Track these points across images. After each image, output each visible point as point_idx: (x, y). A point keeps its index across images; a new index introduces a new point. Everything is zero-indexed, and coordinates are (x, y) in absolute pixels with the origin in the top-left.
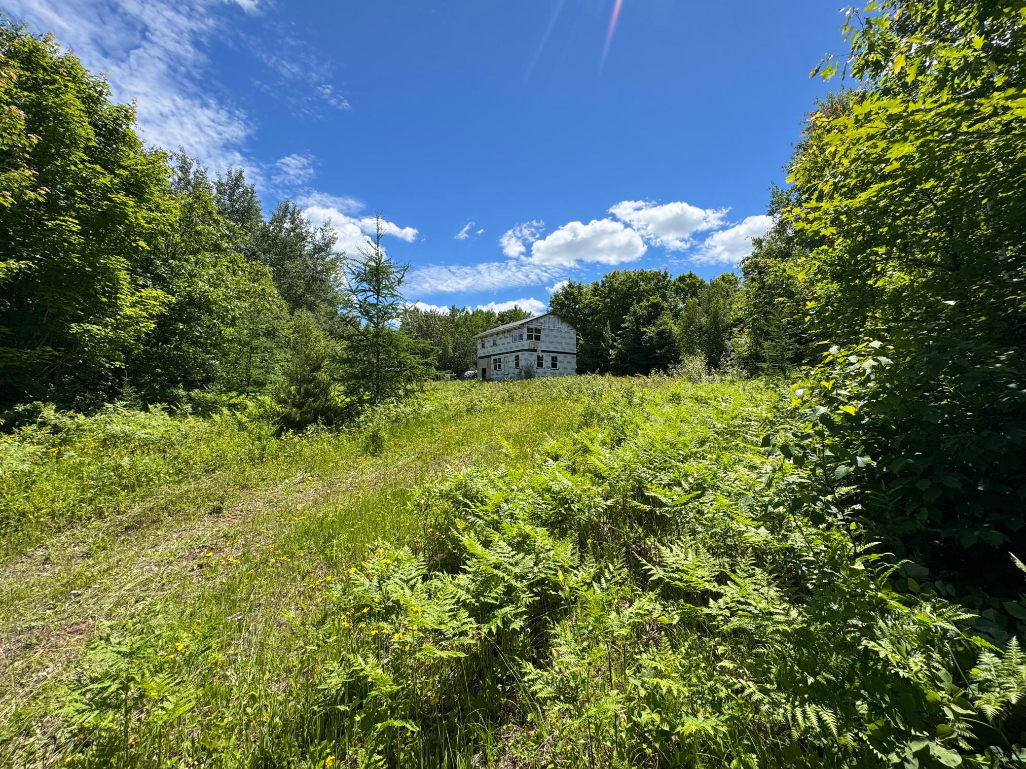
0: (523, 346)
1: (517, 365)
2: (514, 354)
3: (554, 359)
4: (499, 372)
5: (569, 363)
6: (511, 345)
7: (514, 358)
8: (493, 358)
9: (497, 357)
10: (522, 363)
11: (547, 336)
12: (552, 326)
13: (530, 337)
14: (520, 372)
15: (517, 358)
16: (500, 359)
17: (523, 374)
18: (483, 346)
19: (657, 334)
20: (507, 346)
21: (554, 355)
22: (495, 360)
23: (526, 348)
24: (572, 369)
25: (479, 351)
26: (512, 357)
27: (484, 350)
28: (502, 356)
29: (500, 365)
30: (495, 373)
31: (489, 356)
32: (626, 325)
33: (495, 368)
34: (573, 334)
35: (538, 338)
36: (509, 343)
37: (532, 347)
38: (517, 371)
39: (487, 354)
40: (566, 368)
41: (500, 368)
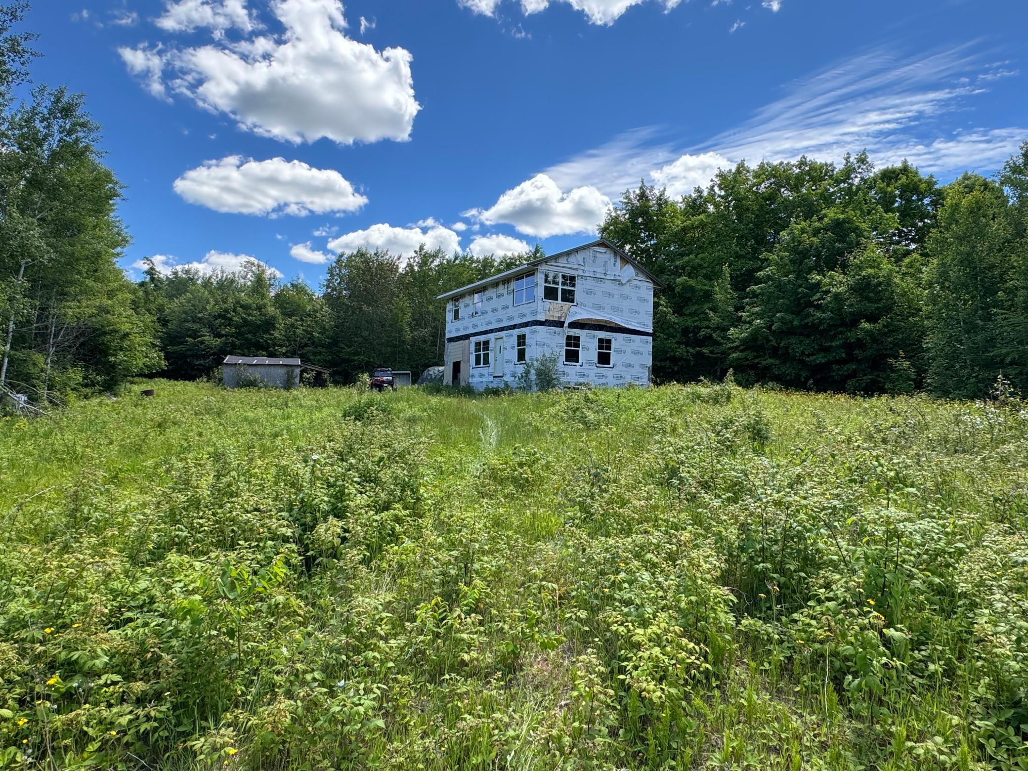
0: (535, 313)
1: (521, 355)
2: (516, 332)
3: (604, 344)
4: (485, 371)
5: (636, 353)
6: (511, 311)
7: (514, 341)
8: (473, 340)
9: (482, 338)
10: (533, 352)
11: (589, 292)
12: (600, 270)
13: (550, 294)
14: (527, 373)
15: (522, 339)
16: (487, 343)
17: (533, 377)
18: (456, 317)
19: (852, 289)
20: (501, 314)
21: (603, 335)
22: (478, 344)
23: (542, 318)
24: (643, 366)
25: (448, 327)
26: (510, 339)
27: (457, 324)
28: (491, 337)
29: (486, 356)
30: (476, 372)
31: (467, 337)
32: (768, 271)
33: (478, 362)
34: (646, 290)
35: (568, 297)
36: (505, 307)
37: (555, 316)
38: (520, 369)
39: (462, 333)
40: (629, 366)
41: (486, 362)
